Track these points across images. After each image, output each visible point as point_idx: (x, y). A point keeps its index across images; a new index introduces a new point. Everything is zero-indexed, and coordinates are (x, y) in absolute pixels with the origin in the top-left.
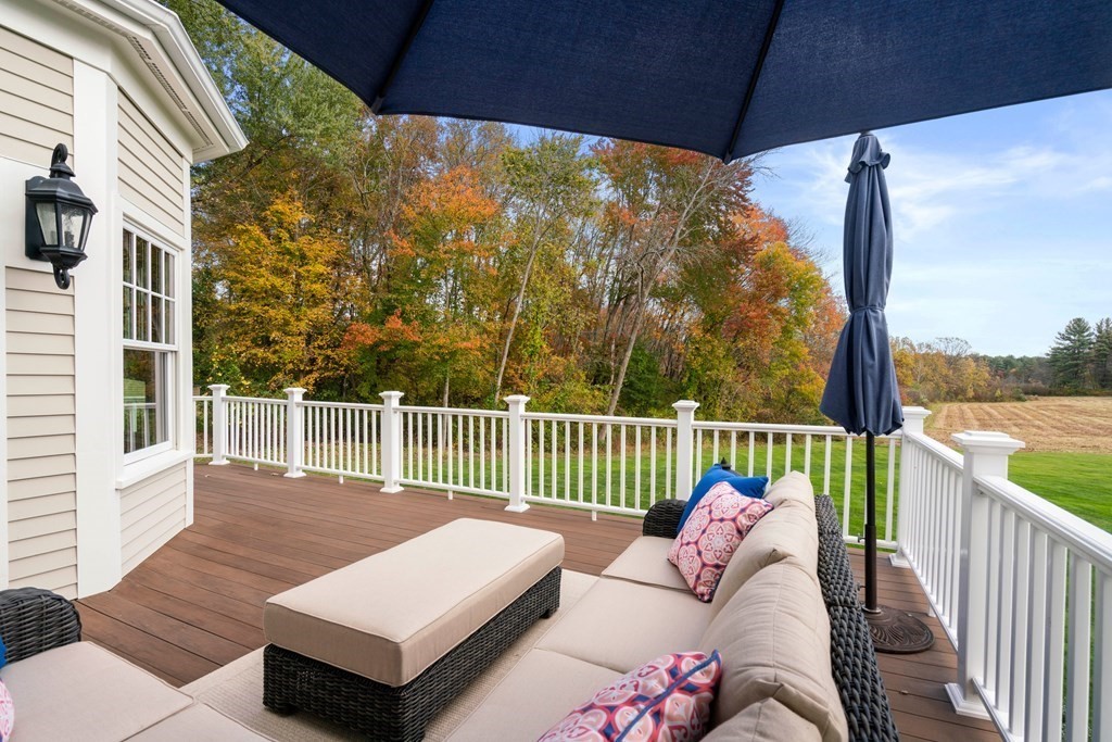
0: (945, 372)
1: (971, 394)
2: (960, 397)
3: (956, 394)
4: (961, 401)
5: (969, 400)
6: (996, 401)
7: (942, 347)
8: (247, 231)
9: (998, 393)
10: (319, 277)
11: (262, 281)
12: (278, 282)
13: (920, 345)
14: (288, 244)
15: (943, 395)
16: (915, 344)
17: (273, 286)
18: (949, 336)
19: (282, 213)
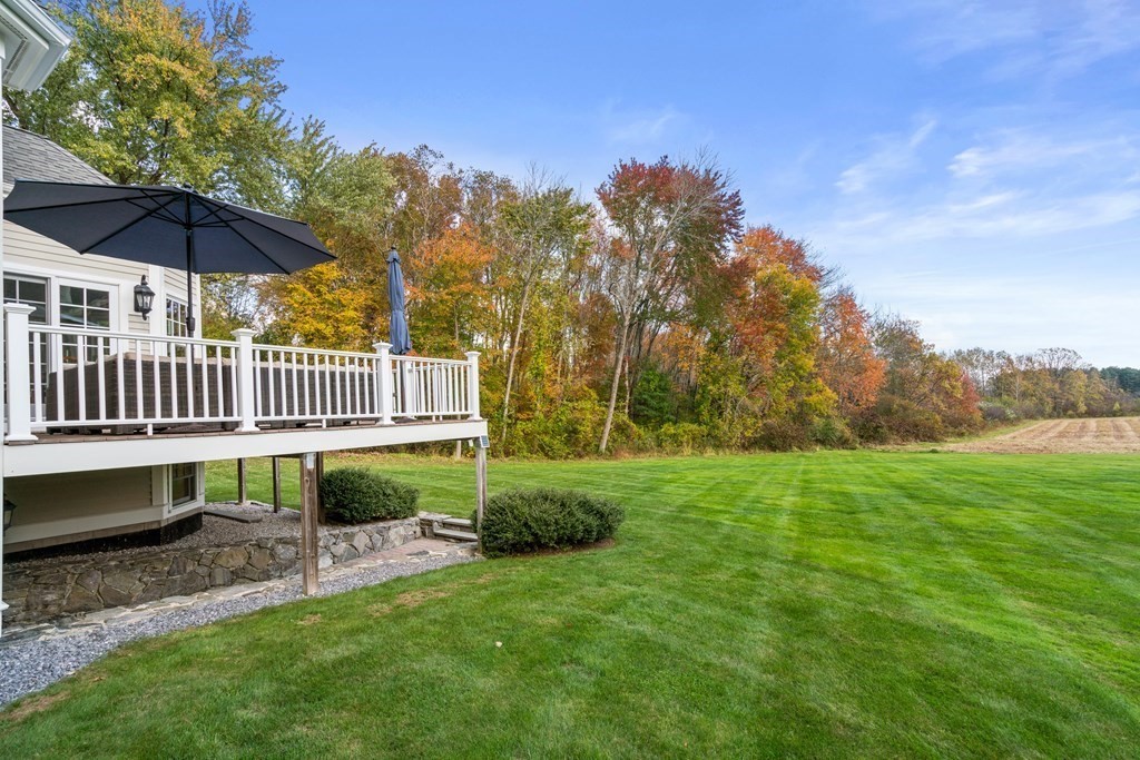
0: (1048, 385)
1: (1083, 408)
2: (1070, 412)
3: (1065, 410)
4: (1071, 417)
5: (1080, 416)
6: (1114, 416)
7: (1046, 360)
8: (295, 289)
9: (1117, 406)
10: (352, 321)
11: (307, 326)
12: (322, 326)
13: (1020, 359)
14: (329, 297)
15: (1048, 409)
16: (1013, 357)
17: (318, 330)
18: (1054, 347)
19: (322, 273)
